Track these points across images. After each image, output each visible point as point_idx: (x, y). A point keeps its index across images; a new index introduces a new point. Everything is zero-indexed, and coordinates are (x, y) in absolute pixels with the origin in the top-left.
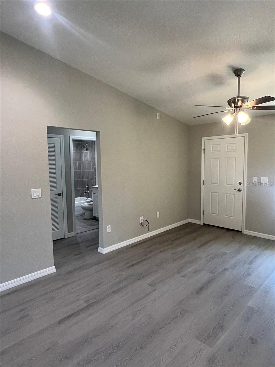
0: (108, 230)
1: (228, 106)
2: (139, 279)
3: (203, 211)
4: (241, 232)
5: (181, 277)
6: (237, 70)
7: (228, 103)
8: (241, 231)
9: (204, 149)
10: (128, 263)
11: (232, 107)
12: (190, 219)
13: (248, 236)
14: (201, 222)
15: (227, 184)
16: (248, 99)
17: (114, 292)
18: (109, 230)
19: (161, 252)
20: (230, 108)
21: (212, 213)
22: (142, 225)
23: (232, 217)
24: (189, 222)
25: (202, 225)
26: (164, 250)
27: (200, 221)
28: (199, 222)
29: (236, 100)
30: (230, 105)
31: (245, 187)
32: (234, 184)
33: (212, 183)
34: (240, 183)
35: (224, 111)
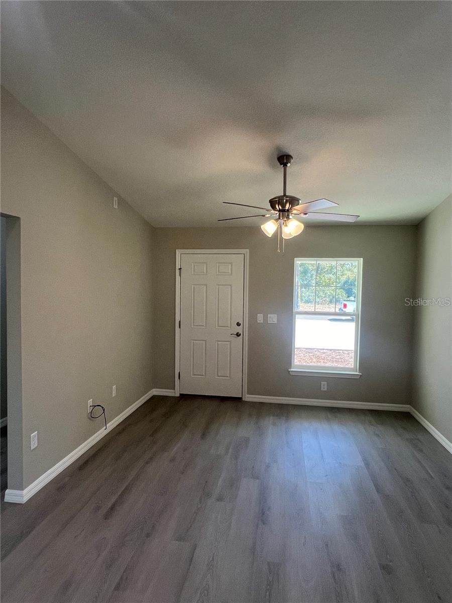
0: (32, 443)
1: (270, 208)
2: (148, 535)
3: (179, 373)
4: (240, 399)
5: (218, 503)
6: (284, 156)
7: (269, 204)
8: (242, 398)
9: (180, 269)
10: (98, 508)
11: (275, 211)
12: (154, 390)
13: (253, 404)
14: (176, 393)
15: (219, 326)
16: (298, 200)
17: (117, 588)
18: (34, 444)
19: (147, 463)
20: (273, 211)
21: (195, 375)
22: (92, 417)
23: (227, 377)
24: (154, 396)
25: (178, 397)
26: (151, 459)
27: (174, 391)
28: (172, 392)
29: (285, 201)
30: (273, 207)
31: (245, 330)
32: (229, 325)
33: (194, 325)
34: (238, 324)
35: (264, 216)
